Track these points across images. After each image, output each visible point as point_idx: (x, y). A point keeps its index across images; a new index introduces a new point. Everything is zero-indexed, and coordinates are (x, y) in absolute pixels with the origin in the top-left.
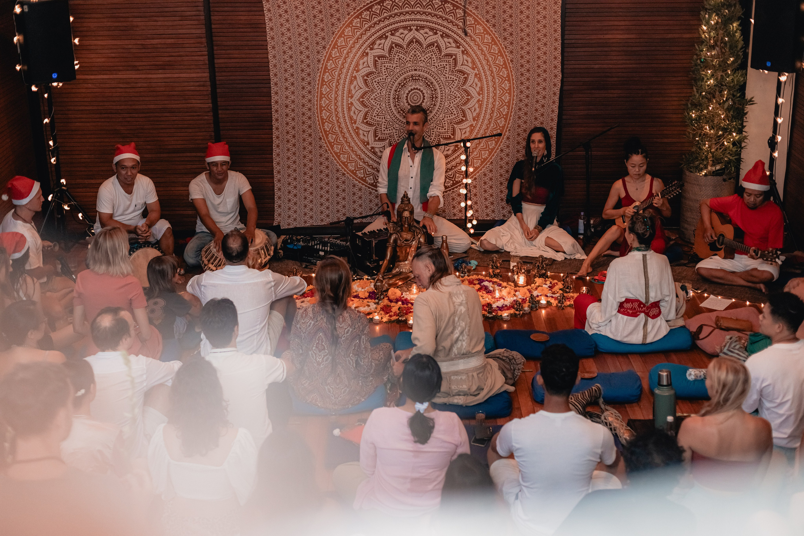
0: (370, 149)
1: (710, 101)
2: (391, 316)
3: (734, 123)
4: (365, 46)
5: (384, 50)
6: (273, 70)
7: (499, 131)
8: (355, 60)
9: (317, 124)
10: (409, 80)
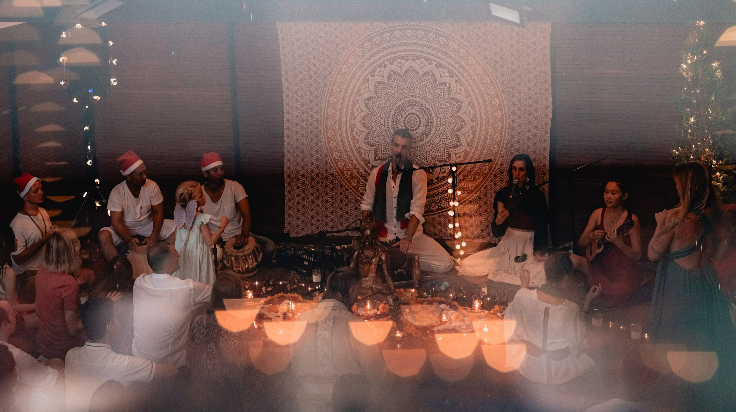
4: (366, 73)
5: (383, 77)
6: (285, 92)
7: (492, 157)
8: (357, 85)
9: (324, 142)
10: (407, 106)
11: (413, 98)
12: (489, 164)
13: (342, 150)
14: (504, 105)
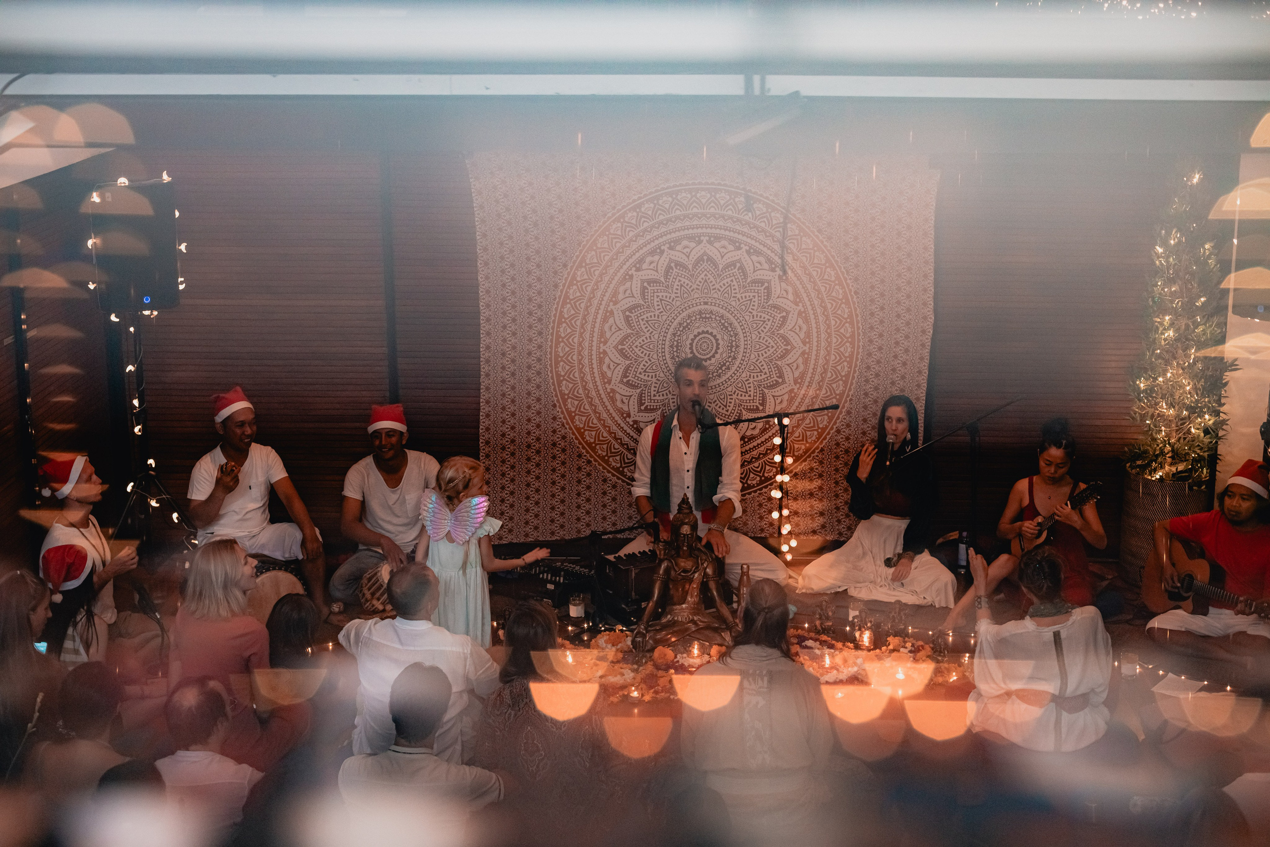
0: (631, 423)
1: (1167, 363)
2: (656, 692)
3: (1206, 400)
4: (628, 264)
5: (657, 271)
6: (484, 299)
7: (834, 400)
8: (612, 286)
9: (551, 384)
10: (696, 319)
11: (706, 306)
12: (829, 412)
13: (583, 395)
14: (857, 316)
